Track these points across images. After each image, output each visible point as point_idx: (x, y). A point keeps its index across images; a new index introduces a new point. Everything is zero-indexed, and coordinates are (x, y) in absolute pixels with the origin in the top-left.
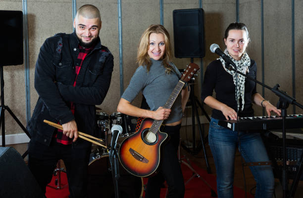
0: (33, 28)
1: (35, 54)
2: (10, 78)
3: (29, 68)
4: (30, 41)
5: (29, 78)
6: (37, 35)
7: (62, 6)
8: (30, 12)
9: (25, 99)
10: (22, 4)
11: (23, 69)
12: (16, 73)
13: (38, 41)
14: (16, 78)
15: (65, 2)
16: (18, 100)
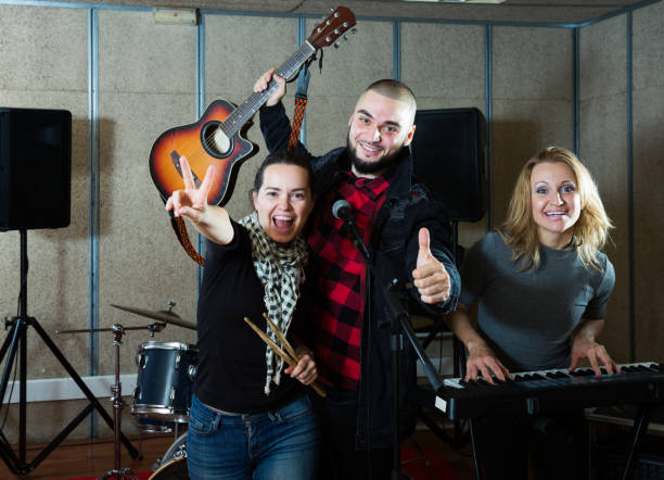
0: (111, 148)
1: (111, 205)
2: (57, 255)
3: (99, 234)
4: (101, 177)
5: (98, 258)
6: (117, 162)
7: (173, 102)
8: (104, 114)
9: (87, 302)
10: (87, 98)
11: (85, 238)
12: (70, 244)
13: (120, 176)
14: (70, 256)
15: (180, 93)
16: (72, 303)
